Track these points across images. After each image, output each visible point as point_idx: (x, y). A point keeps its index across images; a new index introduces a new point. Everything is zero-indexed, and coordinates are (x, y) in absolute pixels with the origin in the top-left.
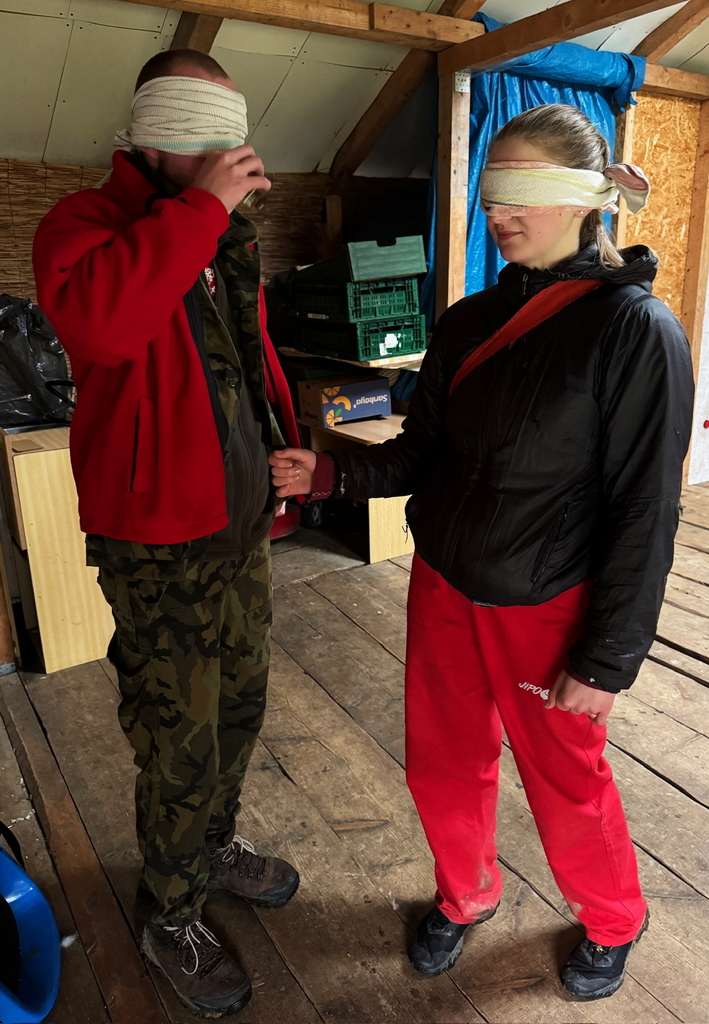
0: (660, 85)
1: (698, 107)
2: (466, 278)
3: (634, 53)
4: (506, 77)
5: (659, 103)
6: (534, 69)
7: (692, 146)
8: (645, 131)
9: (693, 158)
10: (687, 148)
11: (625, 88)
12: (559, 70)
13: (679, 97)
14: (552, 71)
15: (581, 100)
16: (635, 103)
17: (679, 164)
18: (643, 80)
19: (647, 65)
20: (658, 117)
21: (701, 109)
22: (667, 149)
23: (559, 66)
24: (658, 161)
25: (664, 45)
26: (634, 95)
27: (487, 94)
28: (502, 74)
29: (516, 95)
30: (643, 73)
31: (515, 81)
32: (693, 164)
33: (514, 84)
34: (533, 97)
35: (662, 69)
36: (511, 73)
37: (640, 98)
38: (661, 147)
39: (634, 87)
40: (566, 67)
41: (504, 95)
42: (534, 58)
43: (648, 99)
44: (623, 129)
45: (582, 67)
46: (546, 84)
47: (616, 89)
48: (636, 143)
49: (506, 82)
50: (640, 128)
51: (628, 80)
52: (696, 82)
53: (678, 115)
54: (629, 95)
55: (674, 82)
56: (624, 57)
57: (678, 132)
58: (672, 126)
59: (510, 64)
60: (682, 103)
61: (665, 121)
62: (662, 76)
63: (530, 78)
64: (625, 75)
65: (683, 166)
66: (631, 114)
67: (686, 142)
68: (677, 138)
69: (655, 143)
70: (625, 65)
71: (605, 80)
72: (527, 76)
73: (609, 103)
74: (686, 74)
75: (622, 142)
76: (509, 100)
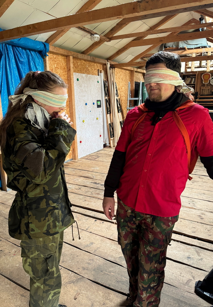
0: (54, 51)
3: (46, 42)
4: (7, 45)
5: (55, 56)
6: (16, 44)
7: (66, 68)
8: (52, 63)
9: (66, 71)
10: (64, 68)
11: (44, 51)
12: (24, 45)
13: (60, 55)
14: (22, 45)
15: (32, 53)
16: (48, 56)
17: (63, 73)
18: (49, 50)
19: (50, 46)
20: (55, 60)
21: (66, 58)
22: (59, 68)
23: (23, 44)
24: (57, 71)
25: (53, 41)
26: (47, 54)
27: (2, 50)
28: (6, 44)
29: (11, 51)
30: (49, 48)
32: (67, 73)
33: (10, 48)
34: (17, 52)
35: (54, 47)
36: (9, 44)
37: (49, 54)
38: (57, 68)
39: (46, 51)
40: (26, 44)
41: (7, 50)
42: (15, 40)
43: (51, 55)
44: (46, 62)
45: (31, 45)
46: (20, 48)
47: (42, 51)
48: (50, 66)
49: (8, 47)
50: (50, 62)
51: (45, 49)
52: (64, 51)
53: (61, 60)
54: (46, 53)
55: (58, 51)
56: (42, 43)
57: (61, 64)
58: (59, 62)
59: (8, 42)
60: (61, 56)
61: (57, 61)
62: (54, 49)
63: (15, 46)
64: (44, 48)
65: (64, 73)
66: (47, 58)
67: (64, 67)
68: (61, 66)
69: (55, 67)
70: (43, 45)
71: (38, 49)
72: (14, 46)
73: (41, 55)
74: (61, 49)
75: (46, 66)
76: (9, 52)
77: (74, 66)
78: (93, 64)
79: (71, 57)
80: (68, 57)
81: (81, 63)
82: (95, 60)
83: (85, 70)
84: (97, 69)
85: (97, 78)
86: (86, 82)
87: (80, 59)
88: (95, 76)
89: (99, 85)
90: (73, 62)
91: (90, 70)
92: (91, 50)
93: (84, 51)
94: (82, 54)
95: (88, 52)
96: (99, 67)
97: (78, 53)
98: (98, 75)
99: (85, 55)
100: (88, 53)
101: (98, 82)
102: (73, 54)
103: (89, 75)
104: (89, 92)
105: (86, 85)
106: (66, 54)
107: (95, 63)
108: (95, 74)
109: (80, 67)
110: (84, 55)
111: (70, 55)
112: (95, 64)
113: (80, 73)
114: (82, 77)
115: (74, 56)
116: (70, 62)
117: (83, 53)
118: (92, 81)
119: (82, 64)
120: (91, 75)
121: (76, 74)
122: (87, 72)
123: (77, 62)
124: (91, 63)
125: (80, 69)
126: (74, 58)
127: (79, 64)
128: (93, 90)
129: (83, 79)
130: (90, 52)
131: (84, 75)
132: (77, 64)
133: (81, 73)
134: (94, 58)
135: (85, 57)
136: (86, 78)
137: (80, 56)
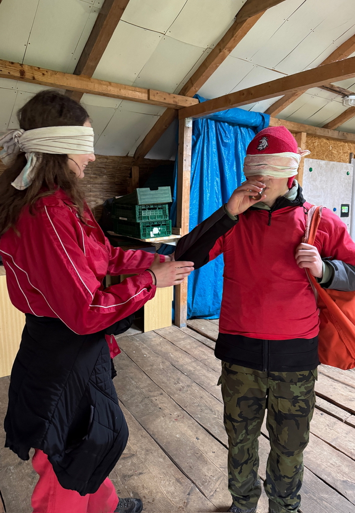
2: (190, 205)
3: (265, 112)
4: (209, 121)
6: (221, 118)
12: (232, 119)
14: (228, 119)
15: (243, 131)
19: (271, 118)
23: (232, 117)
25: (277, 110)
27: (200, 128)
28: (207, 119)
29: (213, 128)
30: (269, 121)
31: (213, 122)
33: (212, 124)
34: (221, 129)
35: (277, 119)
36: (211, 119)
39: (264, 126)
40: (235, 118)
41: (208, 128)
42: (221, 113)
45: (242, 118)
46: (226, 124)
47: (257, 126)
49: (209, 123)
51: (262, 124)
52: (293, 125)
56: (260, 114)
59: (211, 116)
62: (277, 122)
63: (220, 121)
64: (261, 122)
70: (261, 118)
71: (253, 123)
72: (218, 120)
74: (288, 122)
76: (210, 130)
77: (307, 147)
78: (342, 143)
79: (304, 135)
80: (299, 134)
81: (320, 143)
82: (346, 138)
83: (326, 154)
84: (349, 152)
85: (347, 168)
86: (325, 174)
87: (320, 137)
88: (344, 164)
89: (350, 179)
90: (307, 142)
91: (336, 154)
92: (341, 121)
93: (328, 124)
94: (323, 129)
95: (335, 124)
96: (353, 150)
97: (316, 127)
98: (350, 162)
99: (329, 130)
100: (336, 127)
101: (348, 174)
102: (307, 129)
103: (333, 162)
104: (329, 190)
105: (324, 178)
106: (296, 130)
107: (345, 141)
108: (344, 161)
109: (317, 149)
110: (327, 130)
111: (301, 130)
112: (346, 144)
113: (316, 159)
114: (319, 165)
115: (310, 132)
116: (300, 143)
117: (326, 126)
118: (337, 171)
119: (322, 144)
120: (335, 163)
121: (308, 160)
122: (330, 157)
123: (314, 141)
124: (338, 143)
125: (317, 152)
126: (308, 135)
127: (316, 144)
128: (335, 186)
129: (319, 169)
130: (339, 125)
131: (323, 162)
132: (313, 145)
133: (319, 159)
134: (345, 133)
135: (330, 133)
136: (326, 166)
137: (320, 132)
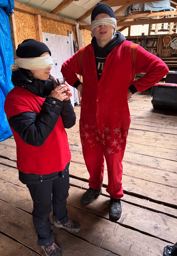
0: (20, 8)
1: (34, 16)
5: (22, 14)
7: (34, 27)
8: (19, 21)
9: (35, 30)
10: (33, 28)
11: (9, 8)
13: (27, 13)
16: (14, 13)
17: (31, 32)
18: (14, 6)
19: (14, 2)
20: (22, 18)
21: (34, 17)
22: (27, 27)
24: (25, 31)
26: (13, 10)
30: (14, 4)
32: (35, 32)
35: (20, 4)
37: (15, 11)
38: (25, 27)
39: (11, 8)
43: (18, 12)
44: (12, 20)
47: (7, 8)
48: (17, 25)
50: (17, 21)
52: (31, 9)
53: (28, 18)
54: (11, 10)
55: (24, 8)
57: (29, 23)
58: (27, 21)
60: (29, 15)
61: (24, 19)
62: (20, 6)
64: (8, 4)
65: (33, 33)
66: (13, 16)
67: (32, 26)
68: (29, 25)
69: (23, 25)
70: (7, 1)
71: (2, 4)
73: (5, 12)
74: (27, 6)
75: (12, 24)
77: (43, 25)
78: (62, 24)
79: (39, 17)
80: (36, 15)
81: (50, 23)
82: (64, 20)
83: (54, 30)
84: (67, 29)
85: (67, 38)
86: (55, 42)
87: (49, 19)
88: (65, 36)
89: (69, 45)
90: (42, 21)
91: (60, 30)
92: (59, 9)
93: (53, 10)
94: (50, 13)
95: (57, 11)
96: (68, 28)
97: (46, 12)
98: (68, 36)
99: (54, 15)
100: (57, 13)
101: (68, 43)
102: (41, 13)
103: (59, 35)
104: (59, 52)
105: (55, 45)
106: (34, 12)
107: (64, 23)
108: (65, 35)
109: (49, 27)
110: (52, 14)
111: (37, 13)
112: (65, 25)
113: (49, 33)
114: (51, 37)
115: (43, 15)
116: (38, 21)
117: (52, 12)
118: (62, 41)
119: (51, 23)
120: (60, 36)
121: (45, 34)
122: (57, 32)
123: (46, 21)
124: (60, 23)
125: (49, 29)
126: (42, 17)
127: (48, 23)
128: (62, 50)
129: (52, 39)
130: (59, 11)
131: (53, 35)
132: (46, 24)
133: (51, 33)
134: (63, 18)
135: (55, 17)
136: (56, 38)
137: (49, 15)
